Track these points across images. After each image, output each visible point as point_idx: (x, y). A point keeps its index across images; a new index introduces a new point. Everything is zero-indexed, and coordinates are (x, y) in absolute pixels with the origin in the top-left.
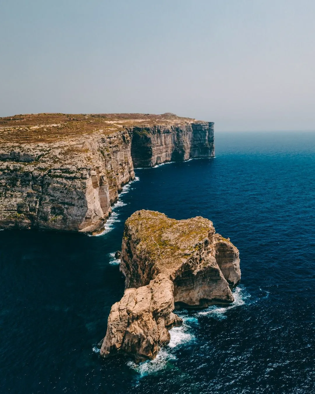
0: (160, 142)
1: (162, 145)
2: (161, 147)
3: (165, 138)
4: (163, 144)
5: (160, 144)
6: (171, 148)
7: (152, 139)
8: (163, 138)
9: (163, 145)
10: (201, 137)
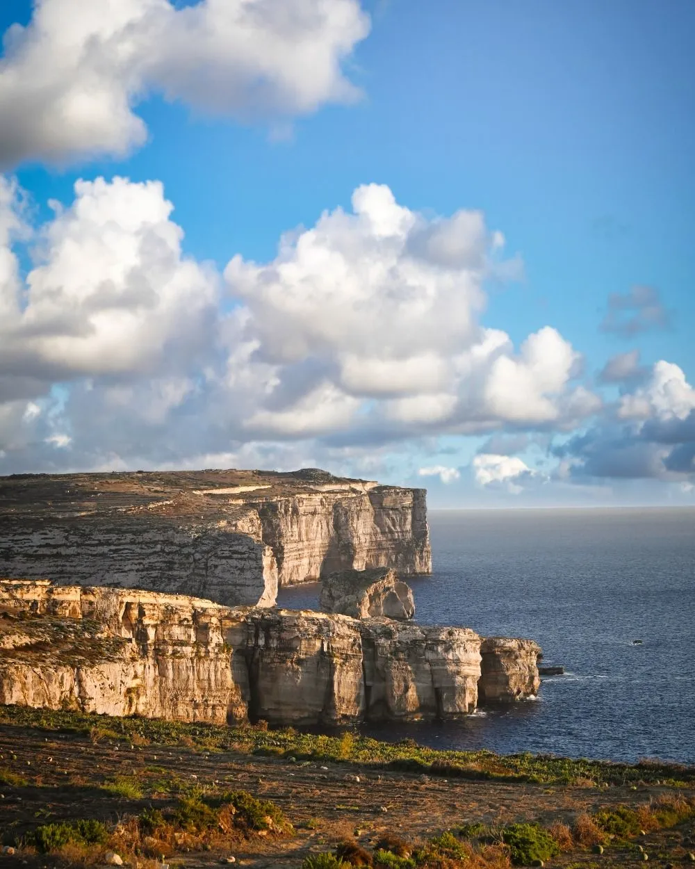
0: (297, 533)
1: (301, 540)
2: (300, 545)
3: (307, 526)
4: (304, 538)
5: (297, 538)
6: (321, 550)
7: (283, 527)
8: (303, 525)
9: (303, 541)
10: (394, 526)
